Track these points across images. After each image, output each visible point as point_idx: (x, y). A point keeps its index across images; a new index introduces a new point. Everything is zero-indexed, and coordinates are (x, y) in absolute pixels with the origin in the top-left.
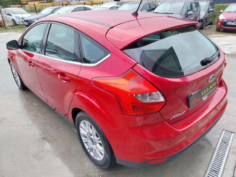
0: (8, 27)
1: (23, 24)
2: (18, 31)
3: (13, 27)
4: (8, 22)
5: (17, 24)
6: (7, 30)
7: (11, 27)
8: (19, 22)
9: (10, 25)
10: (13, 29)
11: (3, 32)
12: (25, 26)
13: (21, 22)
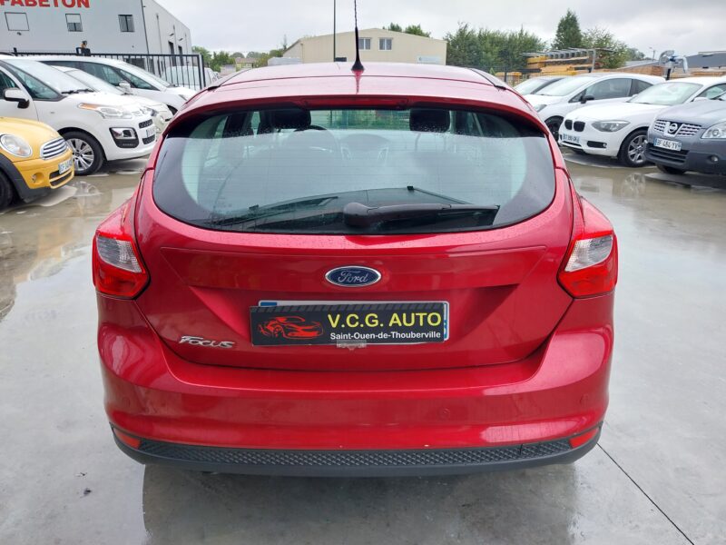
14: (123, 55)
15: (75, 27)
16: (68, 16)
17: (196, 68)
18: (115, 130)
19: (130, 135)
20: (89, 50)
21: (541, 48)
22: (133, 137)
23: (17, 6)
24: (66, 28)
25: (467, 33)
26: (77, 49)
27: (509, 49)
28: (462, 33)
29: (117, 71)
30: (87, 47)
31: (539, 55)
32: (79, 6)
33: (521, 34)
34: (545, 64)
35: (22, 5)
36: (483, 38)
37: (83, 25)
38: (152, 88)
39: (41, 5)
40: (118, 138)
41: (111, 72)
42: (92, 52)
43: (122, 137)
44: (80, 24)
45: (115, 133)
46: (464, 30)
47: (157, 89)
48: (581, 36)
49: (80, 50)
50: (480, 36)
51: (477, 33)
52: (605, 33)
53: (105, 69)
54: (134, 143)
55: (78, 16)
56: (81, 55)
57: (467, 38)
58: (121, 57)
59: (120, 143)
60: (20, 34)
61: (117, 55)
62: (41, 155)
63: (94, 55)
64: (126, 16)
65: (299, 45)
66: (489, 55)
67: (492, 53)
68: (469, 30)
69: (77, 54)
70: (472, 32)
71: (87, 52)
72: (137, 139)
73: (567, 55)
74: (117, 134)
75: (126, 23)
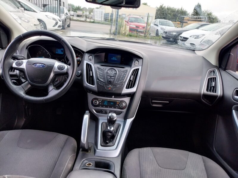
5: (159, 35)
8: (161, 33)
12: (162, 38)
21: (188, 15)
25: (163, 7)
27: (177, 14)
29: (19, 2)
31: (187, 17)
33: (181, 9)
34: (189, 20)
36: (168, 9)
38: (34, 11)
46: (162, 6)
47: (36, 12)
48: (202, 12)
51: (166, 7)
52: (210, 12)
57: (163, 9)
67: (171, 15)
68: (164, 6)
70: (165, 7)
73: (197, 18)
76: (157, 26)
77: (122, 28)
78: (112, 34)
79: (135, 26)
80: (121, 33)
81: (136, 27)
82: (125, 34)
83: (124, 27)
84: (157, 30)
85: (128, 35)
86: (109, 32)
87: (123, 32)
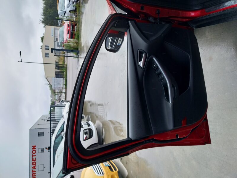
0: (77, 19)
1: (76, 3)
2: (83, 11)
3: (78, 14)
4: (71, 17)
5: (74, 9)
6: (79, 21)
7: (77, 17)
8: (73, 6)
9: (75, 16)
10: (79, 15)
11: (81, 26)
12: (78, 2)
13: (73, 4)
14: (51, 135)
15: (42, 150)
16: (39, 152)
17: (56, 108)
18: (84, 139)
19: (87, 132)
20: (49, 147)
22: (88, 131)
23: (36, 167)
24: (42, 153)
26: (48, 151)
27: (49, 5)
28: (43, 22)
29: (57, 137)
30: (48, 147)
32: (35, 149)
35: (35, 166)
37: (41, 148)
39: (35, 160)
40: (88, 137)
41: (57, 140)
42: (50, 146)
43: (88, 135)
44: (41, 149)
45: (85, 138)
47: (64, 122)
49: (49, 150)
50: (44, 16)
53: (56, 142)
54: (90, 130)
55: (39, 149)
56: (51, 150)
58: (52, 136)
59: (91, 136)
60: (45, 167)
61: (51, 137)
62: (101, 175)
63: (51, 145)
64: (38, 134)
65: (47, 78)
66: (51, 13)
68: (42, 20)
69: (50, 151)
70: (43, 18)
71: (50, 148)
72: (88, 129)
74: (86, 137)
75: (41, 134)
76: (65, 12)
77: (72, 46)
78: (78, 56)
79: (68, 35)
80: (76, 47)
81: (68, 33)
82: (77, 43)
83: (70, 44)
84: (70, 11)
85: (78, 40)
86: (76, 59)
87: (75, 44)
